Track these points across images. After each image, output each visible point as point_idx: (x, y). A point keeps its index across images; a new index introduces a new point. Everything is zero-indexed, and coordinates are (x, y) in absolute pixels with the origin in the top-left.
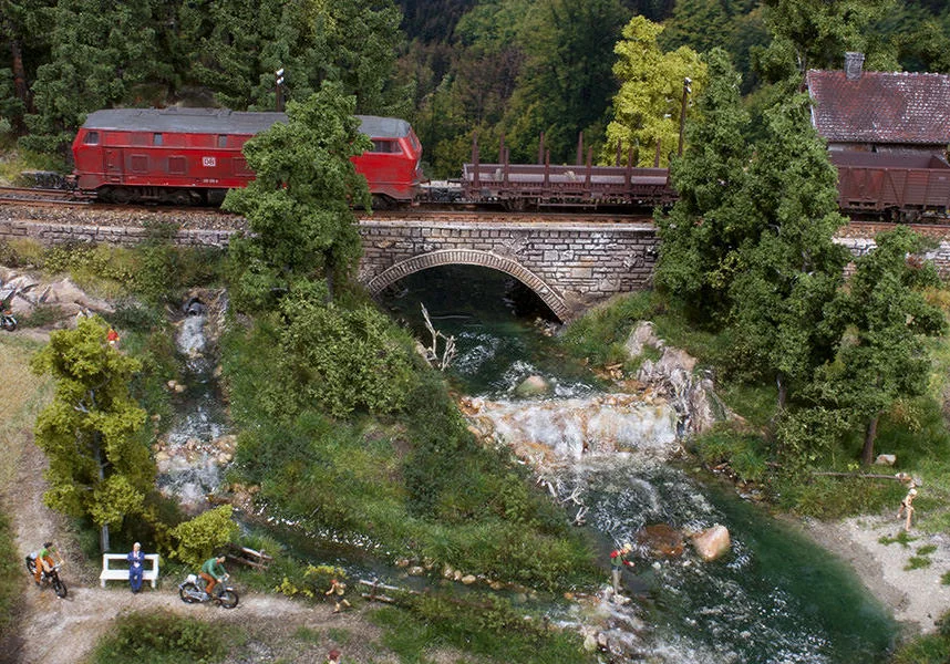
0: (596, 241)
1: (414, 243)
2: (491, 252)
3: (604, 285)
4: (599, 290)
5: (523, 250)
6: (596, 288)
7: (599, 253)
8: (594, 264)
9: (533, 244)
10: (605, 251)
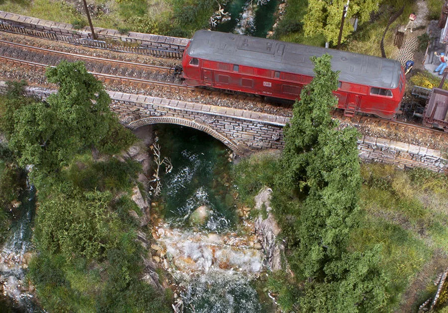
0: (255, 125)
1: (150, 111)
2: (193, 121)
3: (261, 144)
4: (258, 145)
5: (213, 123)
6: (257, 144)
7: (257, 130)
8: (255, 134)
9: (218, 121)
10: (261, 129)
